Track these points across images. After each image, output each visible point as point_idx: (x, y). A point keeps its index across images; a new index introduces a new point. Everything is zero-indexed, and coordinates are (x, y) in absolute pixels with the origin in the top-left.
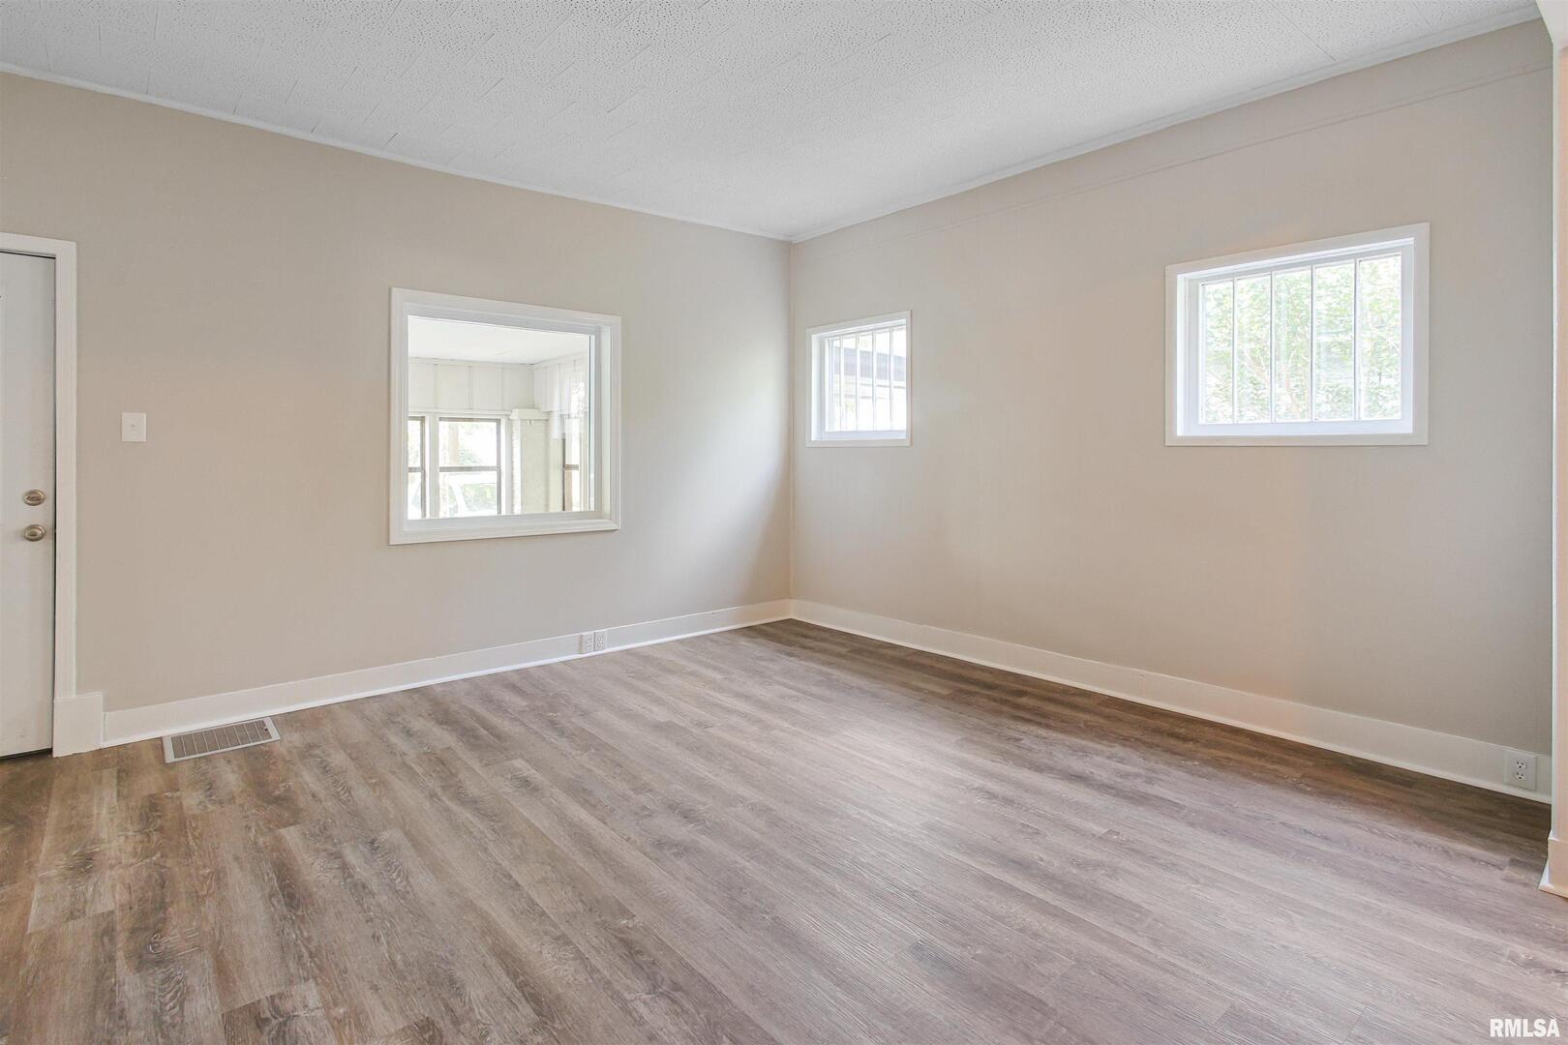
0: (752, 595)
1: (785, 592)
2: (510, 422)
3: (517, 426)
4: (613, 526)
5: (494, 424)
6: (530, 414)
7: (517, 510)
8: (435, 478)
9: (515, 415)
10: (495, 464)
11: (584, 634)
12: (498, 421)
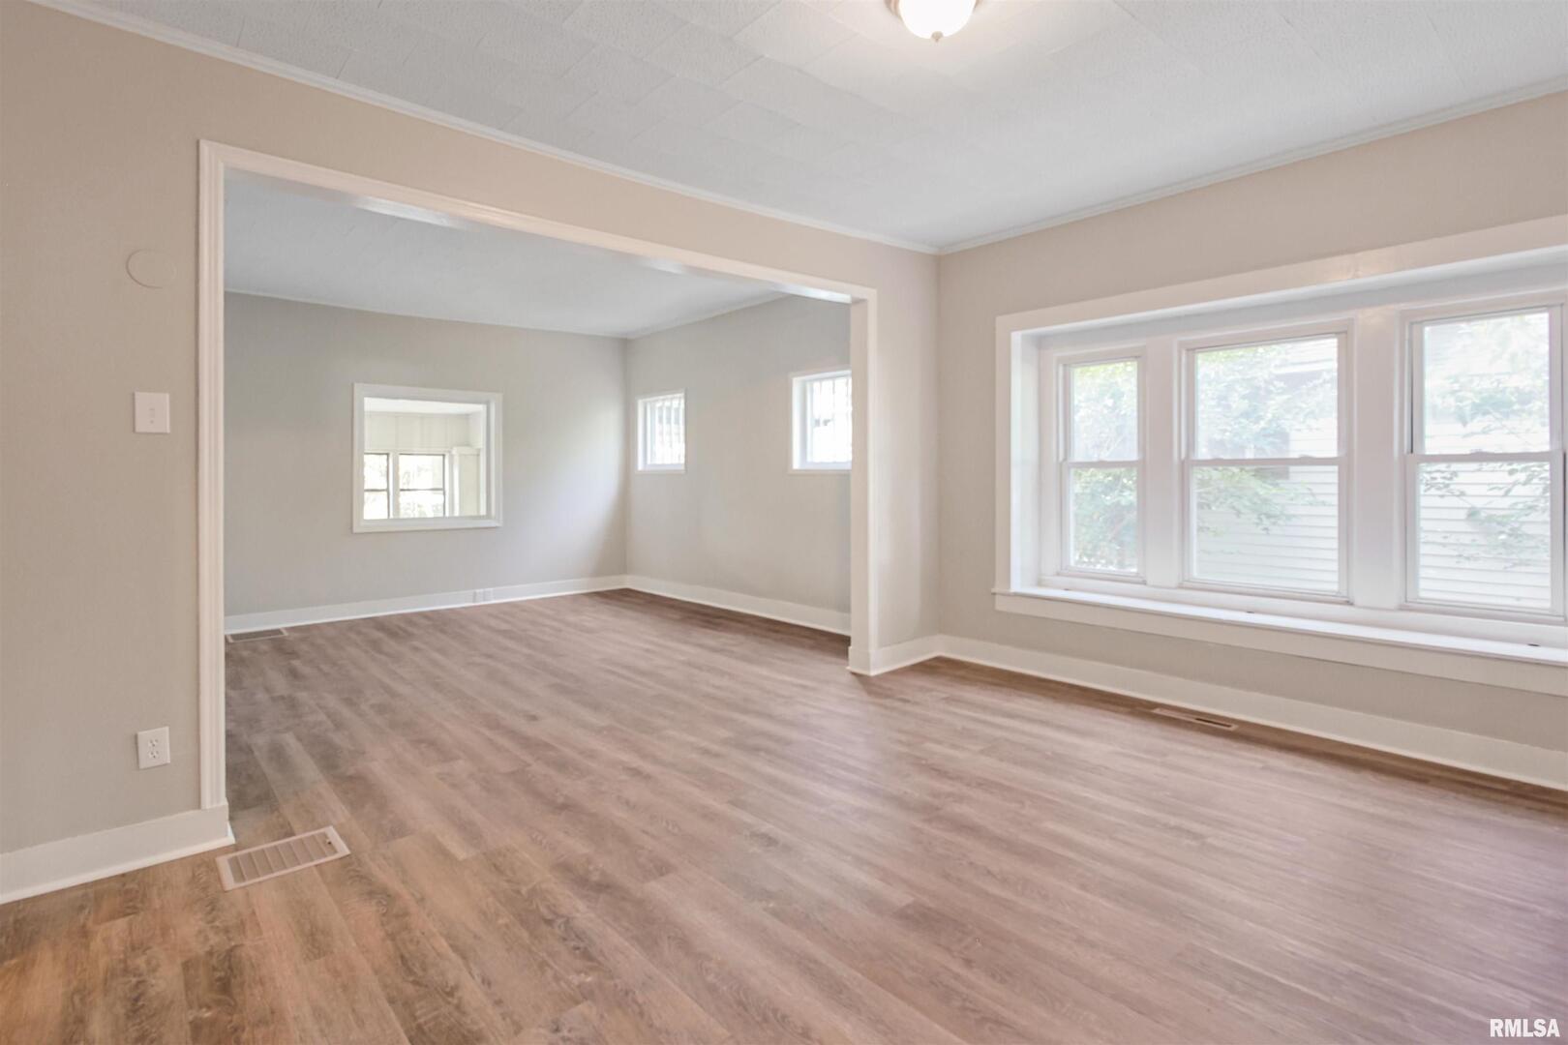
0: (598, 572)
1: (624, 569)
2: (452, 457)
3: (456, 458)
4: (497, 525)
5: (441, 457)
6: (466, 450)
7: (457, 513)
8: (396, 496)
9: (455, 451)
10: (441, 487)
11: (478, 591)
12: (444, 455)
